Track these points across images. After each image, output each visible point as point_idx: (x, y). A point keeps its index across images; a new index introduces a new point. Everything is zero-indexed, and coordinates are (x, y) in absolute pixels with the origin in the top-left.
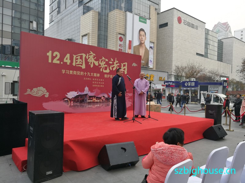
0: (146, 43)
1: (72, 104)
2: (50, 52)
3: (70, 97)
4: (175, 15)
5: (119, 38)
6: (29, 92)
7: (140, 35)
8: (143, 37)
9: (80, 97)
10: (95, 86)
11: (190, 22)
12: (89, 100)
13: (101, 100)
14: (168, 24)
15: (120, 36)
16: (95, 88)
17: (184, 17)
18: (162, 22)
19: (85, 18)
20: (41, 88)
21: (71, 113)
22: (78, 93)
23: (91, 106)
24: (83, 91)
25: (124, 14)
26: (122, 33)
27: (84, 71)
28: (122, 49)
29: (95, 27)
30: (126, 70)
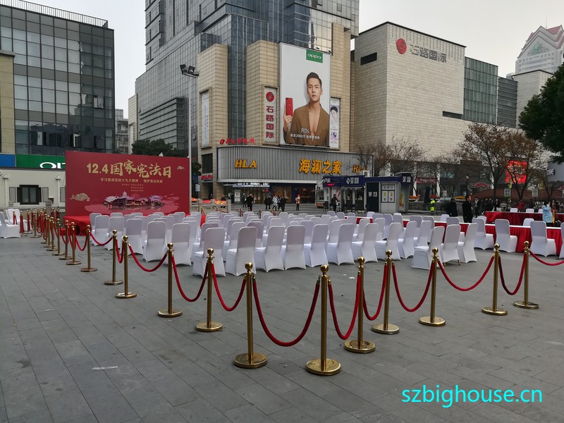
0: (321, 102)
2: (90, 164)
3: (109, 201)
4: (391, 36)
5: (265, 96)
6: (73, 197)
7: (308, 85)
8: (315, 89)
9: (118, 201)
10: (133, 190)
11: (426, 47)
12: (127, 203)
13: (140, 204)
14: (378, 55)
15: (267, 91)
16: (134, 193)
17: (412, 38)
18: (367, 50)
20: (83, 194)
22: (116, 198)
23: (130, 209)
24: (122, 195)
25: (276, 48)
26: (272, 85)
27: (121, 177)
28: (272, 116)
29: (222, 75)
30: (170, 173)
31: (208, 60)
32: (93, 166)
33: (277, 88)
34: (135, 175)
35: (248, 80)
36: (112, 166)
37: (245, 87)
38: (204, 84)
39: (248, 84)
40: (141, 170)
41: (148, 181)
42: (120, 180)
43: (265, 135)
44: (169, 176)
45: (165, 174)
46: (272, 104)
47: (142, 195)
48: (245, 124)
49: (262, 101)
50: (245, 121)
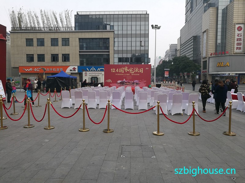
3: (119, 82)
10: (128, 78)
12: (125, 83)
19: (206, 15)
20: (110, 80)
24: (123, 80)
27: (123, 73)
28: (240, 39)
29: (213, 22)
30: (142, 71)
32: (113, 70)
33: (244, 23)
34: (128, 72)
35: (227, 22)
36: (120, 69)
38: (205, 28)
40: (131, 70)
41: (133, 74)
43: (235, 49)
44: (142, 72)
45: (140, 72)
46: (241, 32)
47: (131, 80)
48: (225, 45)
49: (235, 31)
50: (225, 43)
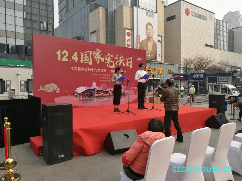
0: (153, 37)
1: (82, 99)
2: (60, 51)
3: (80, 92)
4: (183, 7)
5: (126, 33)
6: (41, 88)
7: (147, 29)
8: (150, 31)
9: (88, 92)
10: (102, 81)
11: (198, 13)
12: (97, 94)
13: (108, 94)
14: (176, 16)
15: (127, 31)
16: (102, 83)
17: (192, 8)
18: (170, 14)
19: (93, 15)
20: (53, 84)
21: (81, 107)
22: (86, 88)
23: (99, 100)
24: (91, 85)
25: (131, 9)
26: (130, 28)
27: (91, 67)
28: (129, 44)
29: (103, 23)
30: (131, 64)
31: (95, 16)
32: (63, 53)
33: (132, 30)
35: (116, 26)
36: (82, 54)
37: (115, 30)
38: (93, 28)
39: (116, 28)
40: (109, 60)
42: (89, 69)
44: (131, 67)
46: (130, 38)
49: (125, 36)
